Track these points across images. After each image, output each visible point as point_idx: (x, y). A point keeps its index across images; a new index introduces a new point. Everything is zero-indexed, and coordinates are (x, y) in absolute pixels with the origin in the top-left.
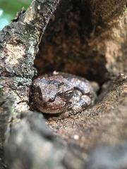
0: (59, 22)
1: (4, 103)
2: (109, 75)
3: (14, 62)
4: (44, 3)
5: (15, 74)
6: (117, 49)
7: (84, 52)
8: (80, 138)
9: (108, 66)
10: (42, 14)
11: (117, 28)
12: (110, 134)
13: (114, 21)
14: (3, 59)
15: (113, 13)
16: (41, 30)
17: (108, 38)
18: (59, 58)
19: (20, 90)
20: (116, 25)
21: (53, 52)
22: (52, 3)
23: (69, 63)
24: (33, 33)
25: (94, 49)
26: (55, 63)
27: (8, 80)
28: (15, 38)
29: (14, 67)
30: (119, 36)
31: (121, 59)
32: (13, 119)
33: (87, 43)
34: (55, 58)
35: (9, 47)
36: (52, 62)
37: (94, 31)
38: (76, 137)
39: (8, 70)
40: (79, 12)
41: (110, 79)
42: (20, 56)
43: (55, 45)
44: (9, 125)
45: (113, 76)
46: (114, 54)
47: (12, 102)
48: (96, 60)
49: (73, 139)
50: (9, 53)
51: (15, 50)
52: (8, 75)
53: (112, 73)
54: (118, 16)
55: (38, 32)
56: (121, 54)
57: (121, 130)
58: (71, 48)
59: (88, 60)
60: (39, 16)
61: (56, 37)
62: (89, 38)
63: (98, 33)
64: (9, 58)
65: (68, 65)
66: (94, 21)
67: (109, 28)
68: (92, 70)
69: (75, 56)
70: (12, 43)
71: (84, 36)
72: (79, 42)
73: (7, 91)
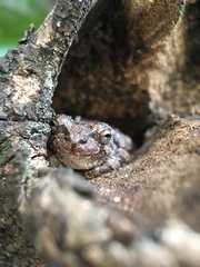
0: (83, 45)
1: (13, 157)
2: (154, 117)
3: (25, 100)
4: (66, 19)
5: (27, 117)
6: (163, 81)
7: (118, 87)
8: (122, 200)
9: (152, 105)
10: (62, 33)
11: (164, 52)
12: (163, 191)
13: (160, 43)
14: (9, 96)
15: (157, 32)
16: (62, 55)
17: (152, 66)
18: (84, 96)
19: (35, 139)
20: (161, 49)
21: (74, 87)
22: (77, 18)
23: (97, 102)
24: (51, 59)
25: (133, 82)
26: (78, 103)
27: (18, 125)
28: (25, 66)
29: (25, 108)
30: (165, 64)
31: (168, 95)
32: (27, 178)
33: (123, 73)
34: (77, 95)
35: (17, 79)
36: (73, 101)
37: (132, 57)
38: (117, 199)
39: (17, 111)
40: (110, 30)
41: (155, 124)
42: (33, 92)
43: (78, 76)
44: (23, 187)
45: (160, 119)
46: (160, 88)
47: (26, 156)
48: (136, 97)
49: (113, 202)
50: (17, 88)
51: (26, 84)
52: (17, 118)
53: (158, 114)
54: (164, 36)
55: (58, 59)
56: (168, 89)
57: (177, 185)
58: (100, 81)
59: (124, 98)
60: (58, 35)
61: (79, 65)
62: (125, 66)
63: (137, 59)
64: (17, 95)
65: (96, 105)
66: (133, 44)
67: (152, 52)
68: (131, 111)
69: (105, 92)
70: (22, 74)
71: (118, 63)
72: (111, 72)
73: (16, 140)
